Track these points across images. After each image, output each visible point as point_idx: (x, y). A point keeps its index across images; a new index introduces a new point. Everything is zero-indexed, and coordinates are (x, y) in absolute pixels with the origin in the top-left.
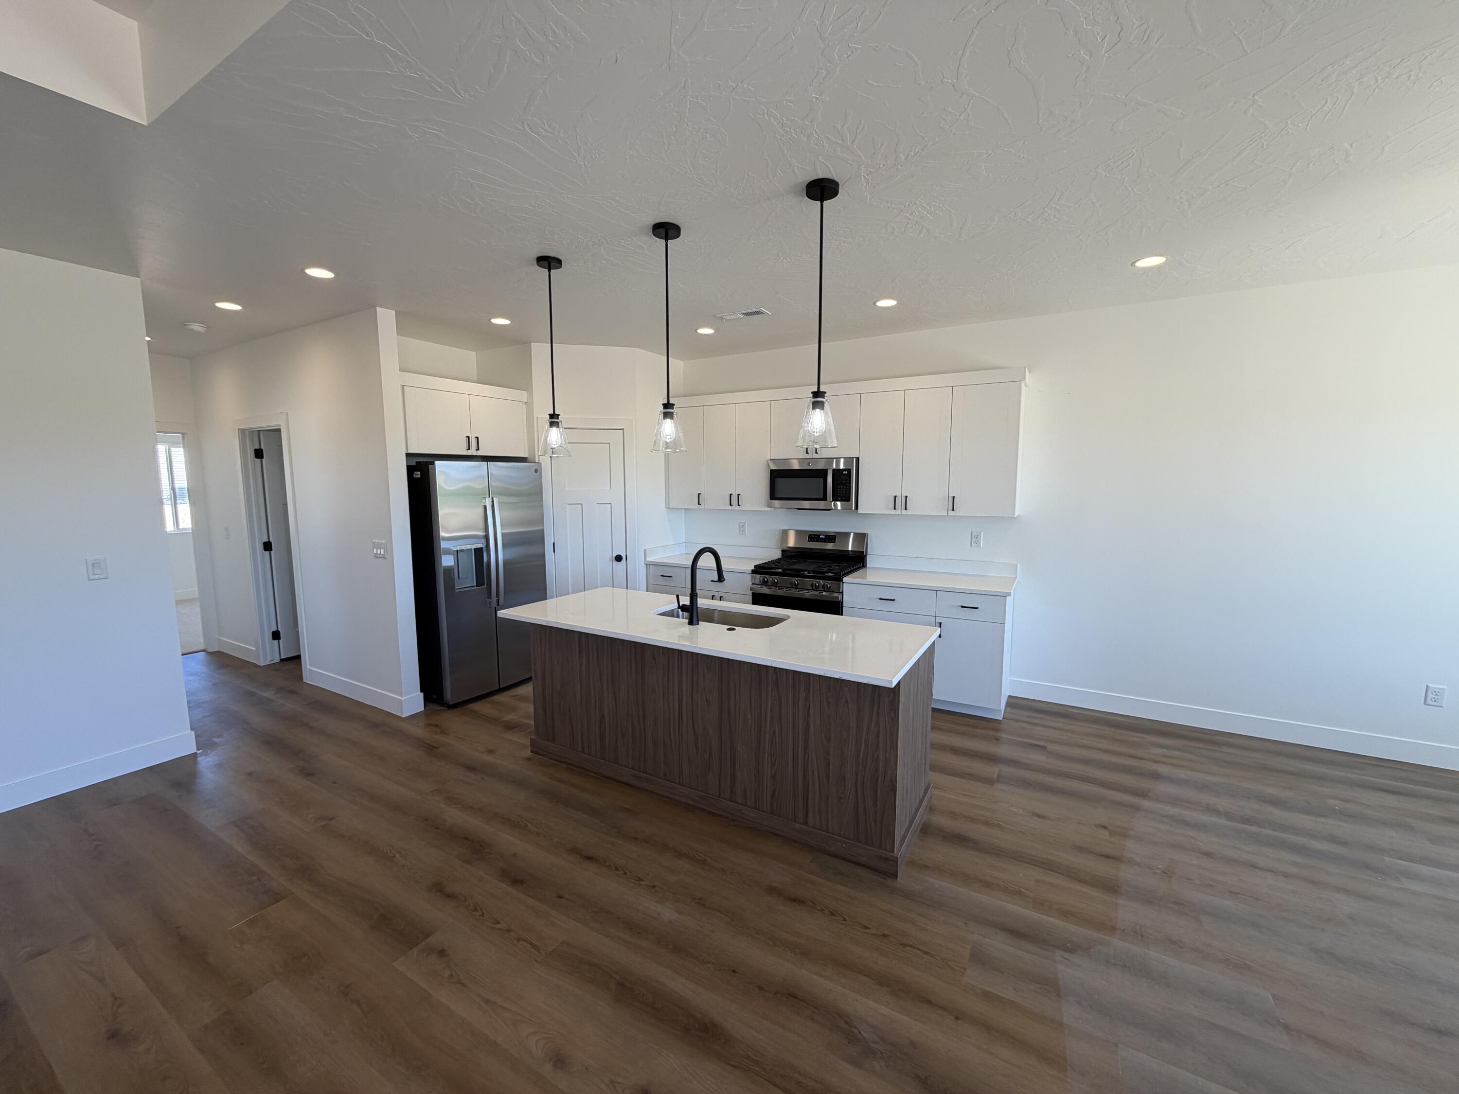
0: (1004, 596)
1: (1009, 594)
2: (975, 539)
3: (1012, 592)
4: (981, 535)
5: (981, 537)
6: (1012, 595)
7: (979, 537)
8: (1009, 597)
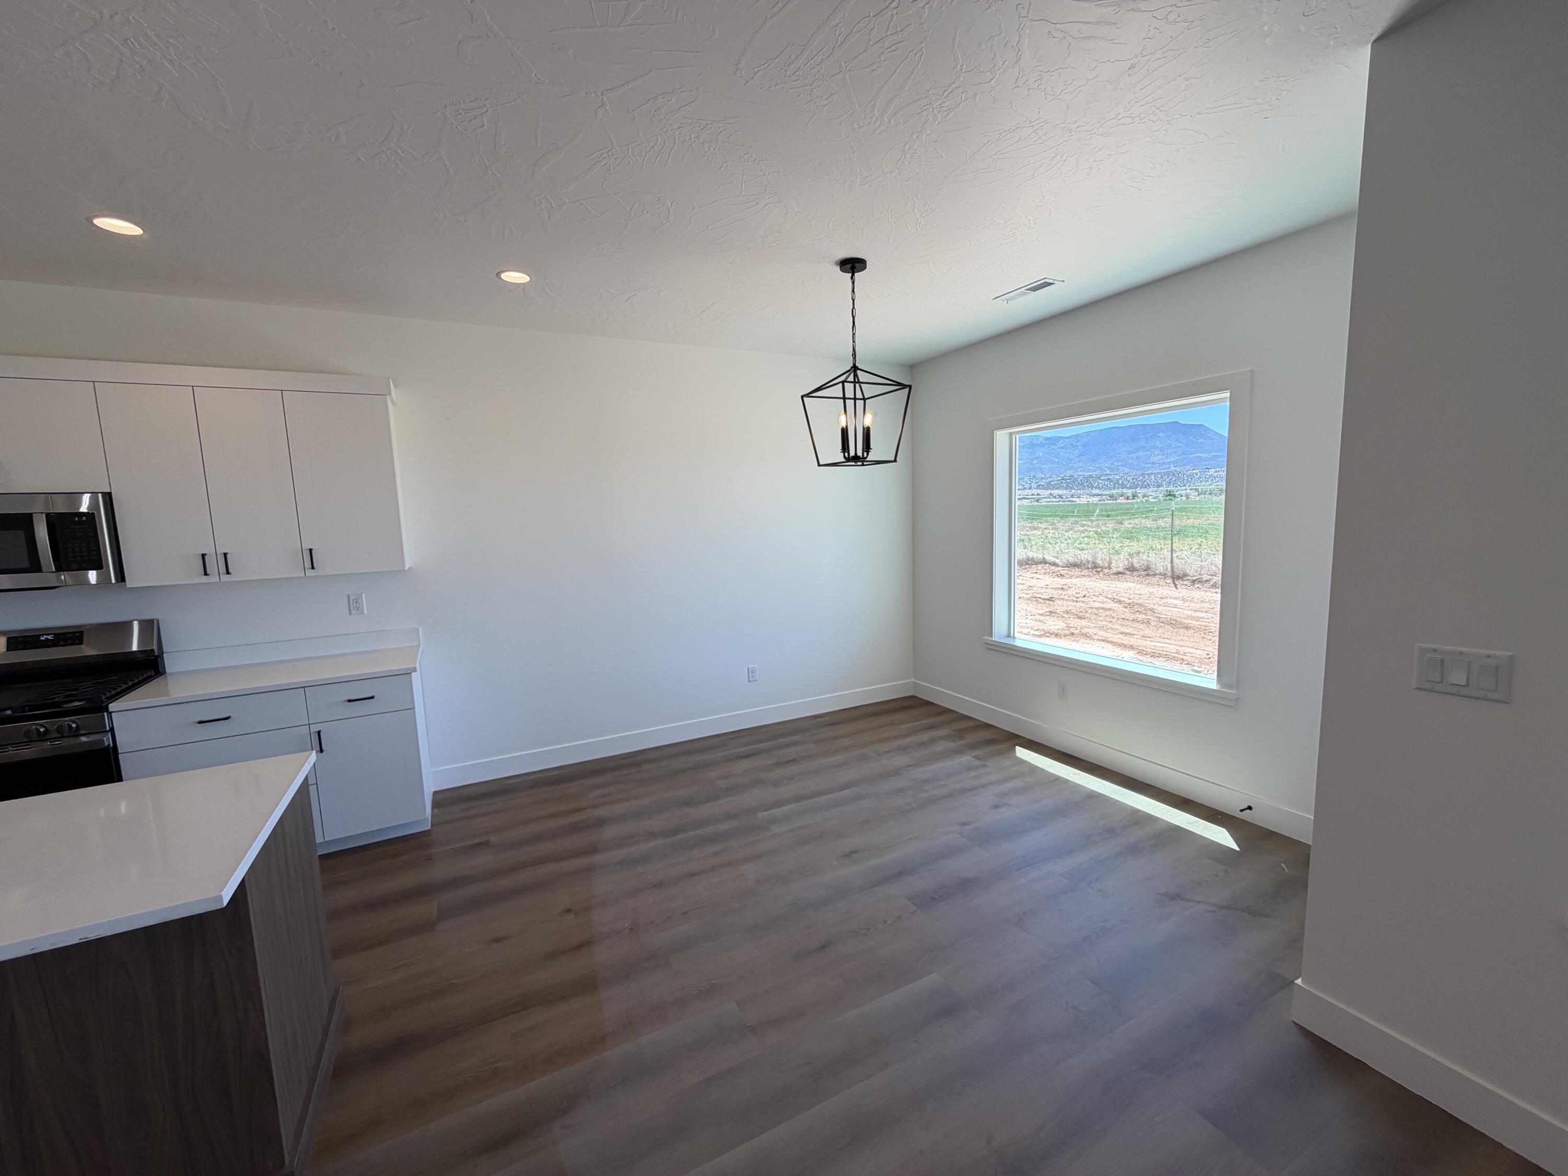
0: (408, 673)
1: (415, 670)
2: (354, 605)
3: (418, 666)
4: (362, 598)
5: (362, 600)
6: (418, 669)
7: (360, 601)
8: (416, 673)
